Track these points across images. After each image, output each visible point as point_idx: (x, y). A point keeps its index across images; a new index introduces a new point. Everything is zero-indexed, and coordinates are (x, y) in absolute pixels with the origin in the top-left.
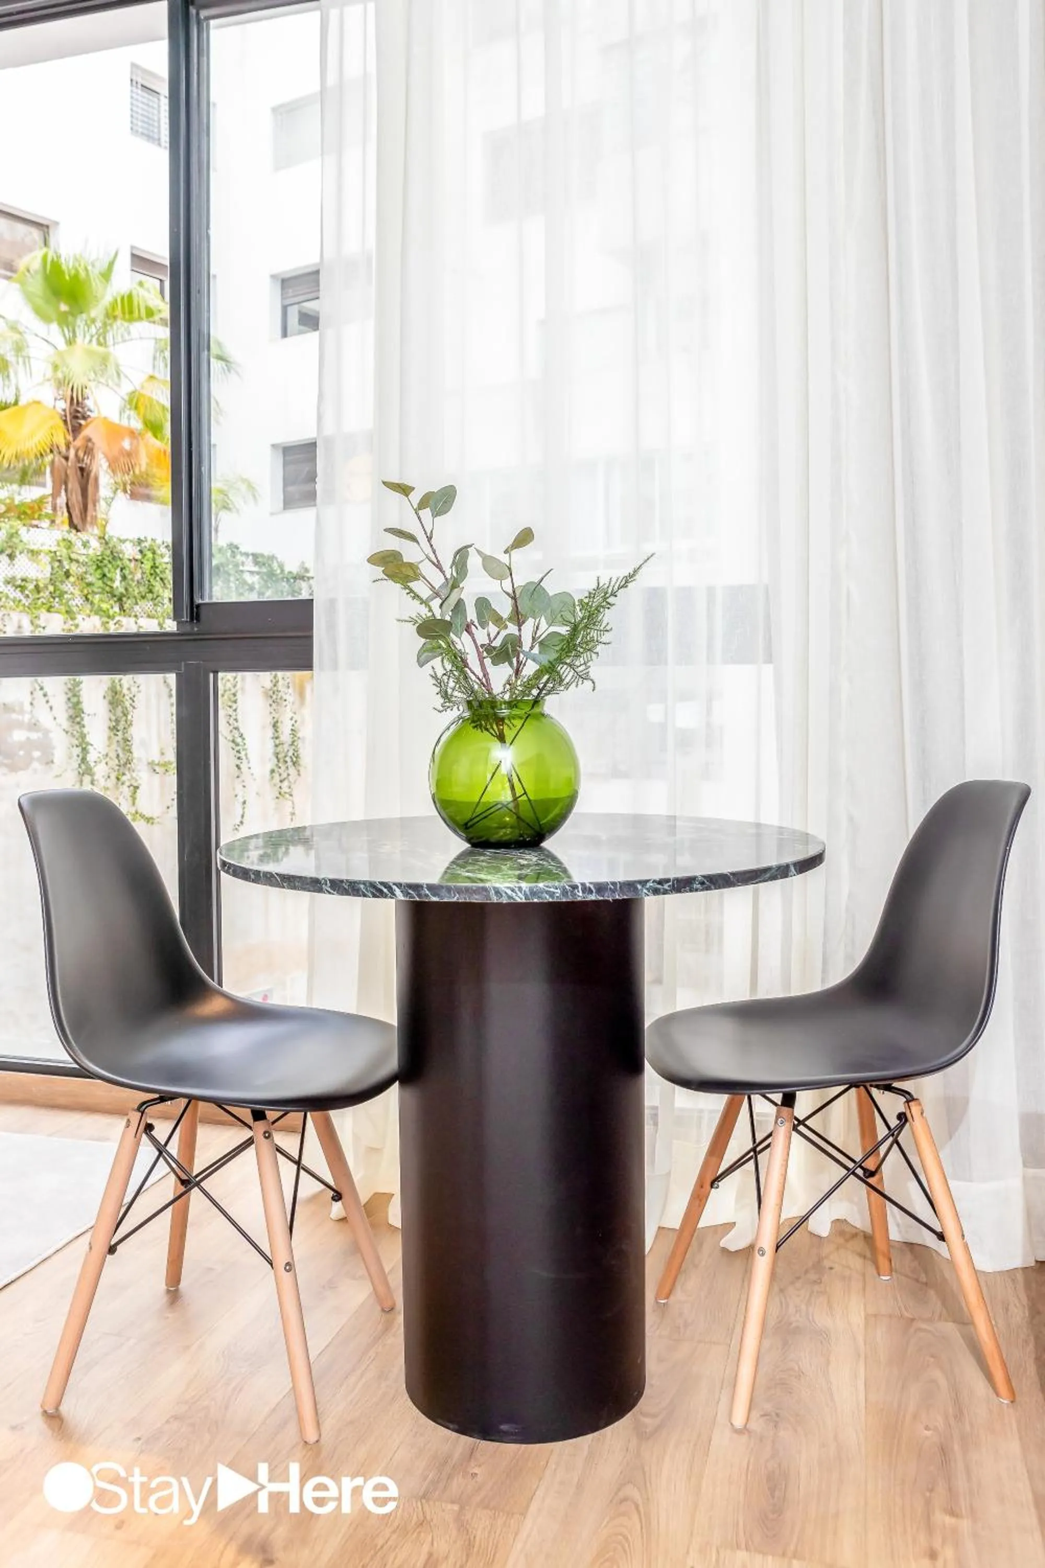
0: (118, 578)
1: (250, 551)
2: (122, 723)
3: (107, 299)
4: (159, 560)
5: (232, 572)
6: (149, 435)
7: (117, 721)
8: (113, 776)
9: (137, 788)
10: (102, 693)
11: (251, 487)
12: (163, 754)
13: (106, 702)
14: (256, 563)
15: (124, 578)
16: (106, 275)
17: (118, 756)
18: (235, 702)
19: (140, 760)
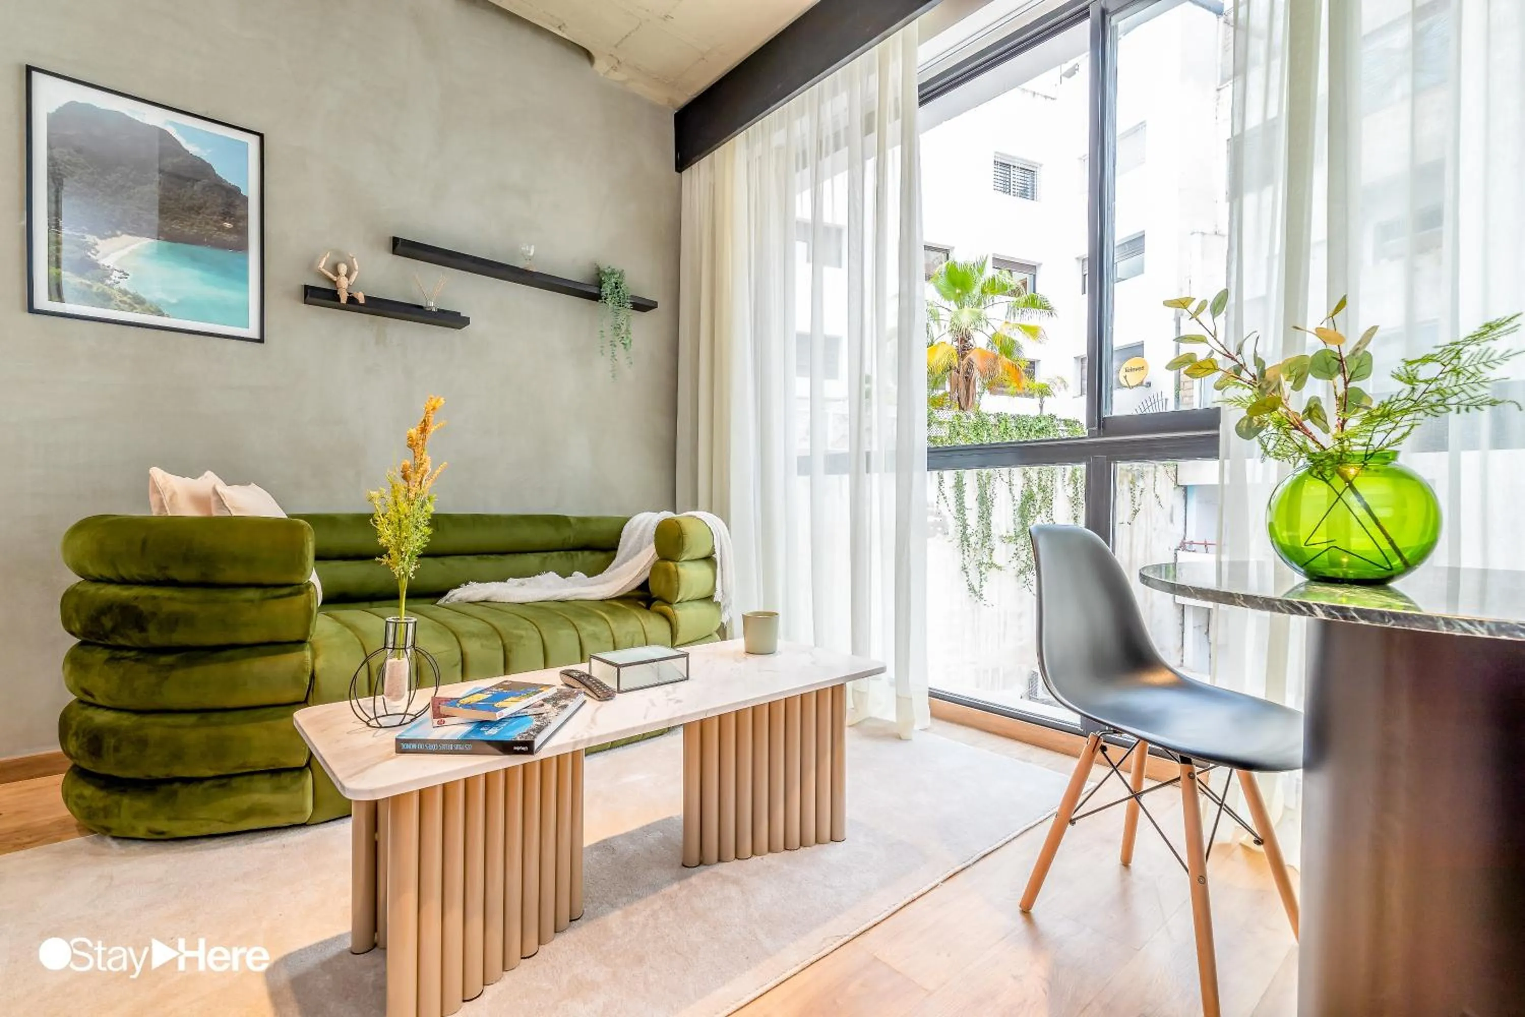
0: (986, 435)
1: (1063, 418)
2: (986, 514)
3: (981, 281)
4: (1008, 425)
5: (1051, 430)
6: (1004, 357)
7: (983, 513)
8: (980, 543)
9: (993, 550)
10: (975, 497)
11: (1063, 381)
12: (1008, 532)
13: (977, 502)
14: (1066, 425)
15: (989, 435)
16: (981, 270)
17: (983, 532)
18: (1051, 504)
19: (995, 534)
